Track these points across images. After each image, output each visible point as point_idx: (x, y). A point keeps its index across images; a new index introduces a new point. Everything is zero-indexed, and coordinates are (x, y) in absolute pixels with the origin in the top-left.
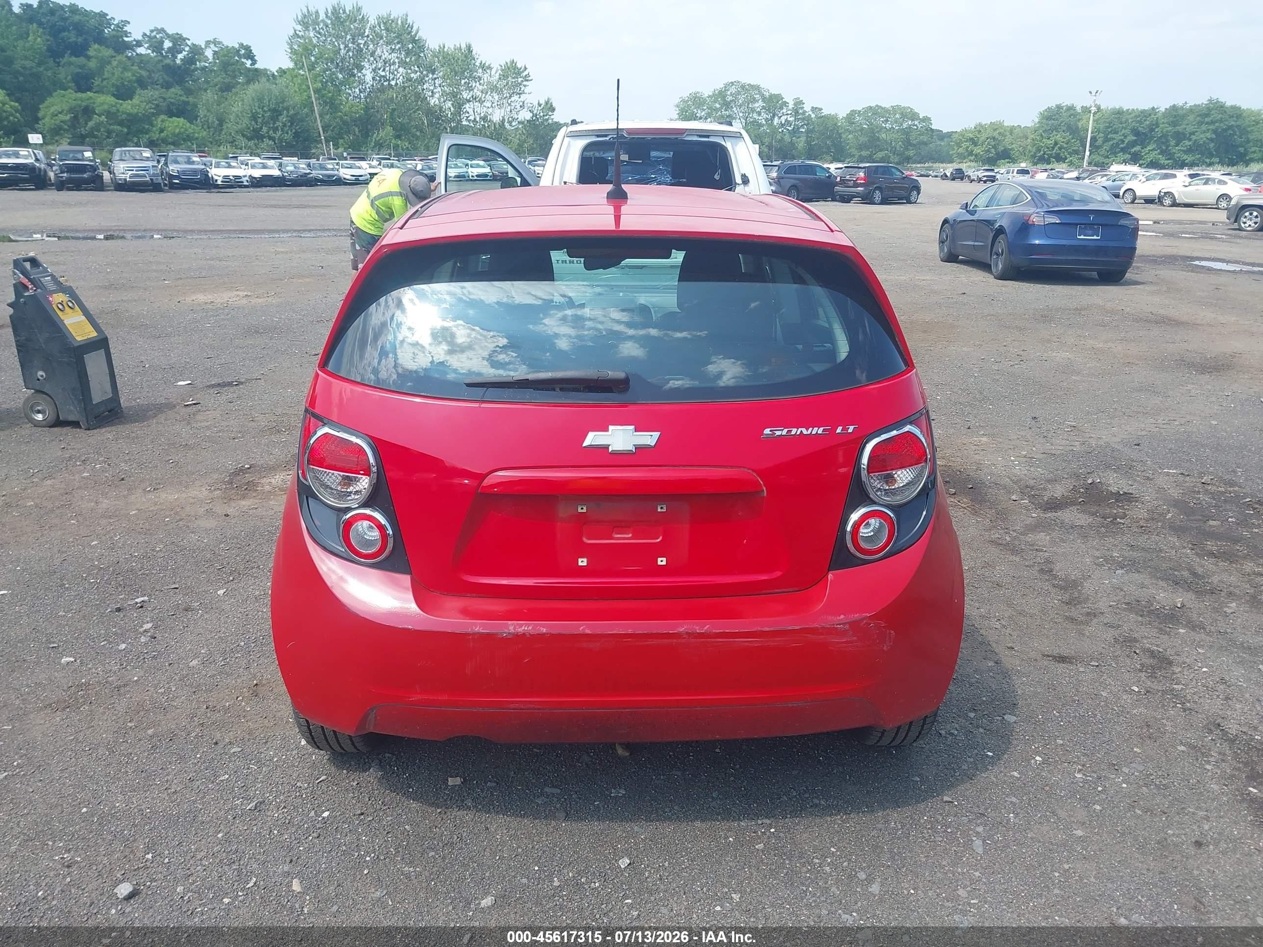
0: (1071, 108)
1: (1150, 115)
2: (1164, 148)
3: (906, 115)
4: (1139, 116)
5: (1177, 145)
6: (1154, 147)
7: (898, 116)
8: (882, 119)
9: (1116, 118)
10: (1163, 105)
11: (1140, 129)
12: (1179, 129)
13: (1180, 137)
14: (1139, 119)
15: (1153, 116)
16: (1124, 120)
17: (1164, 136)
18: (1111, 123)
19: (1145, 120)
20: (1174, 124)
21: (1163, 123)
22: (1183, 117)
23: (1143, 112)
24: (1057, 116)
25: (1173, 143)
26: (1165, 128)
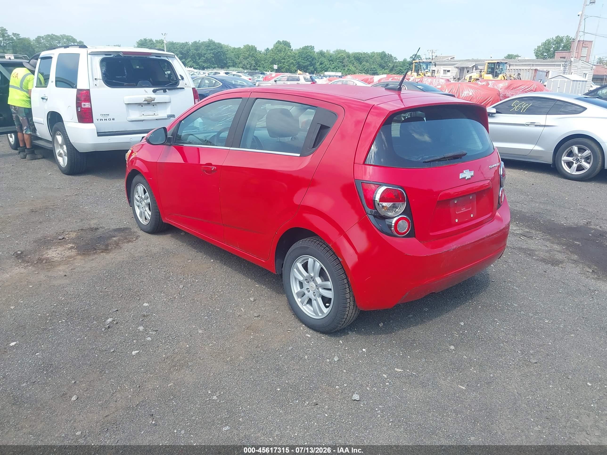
0: (151, 40)
1: (186, 45)
2: (194, 60)
3: (70, 40)
4: (182, 46)
5: (199, 59)
6: (190, 59)
7: (65, 40)
8: (57, 42)
9: (171, 46)
10: (190, 42)
11: (183, 51)
12: (199, 52)
13: (200, 56)
14: (182, 47)
15: (187, 46)
16: (175, 47)
17: (194, 55)
18: (170, 48)
19: (184, 48)
20: (197, 50)
21: (192, 49)
22: (200, 47)
23: (183, 44)
24: (145, 44)
25: (198, 58)
26: (193, 51)
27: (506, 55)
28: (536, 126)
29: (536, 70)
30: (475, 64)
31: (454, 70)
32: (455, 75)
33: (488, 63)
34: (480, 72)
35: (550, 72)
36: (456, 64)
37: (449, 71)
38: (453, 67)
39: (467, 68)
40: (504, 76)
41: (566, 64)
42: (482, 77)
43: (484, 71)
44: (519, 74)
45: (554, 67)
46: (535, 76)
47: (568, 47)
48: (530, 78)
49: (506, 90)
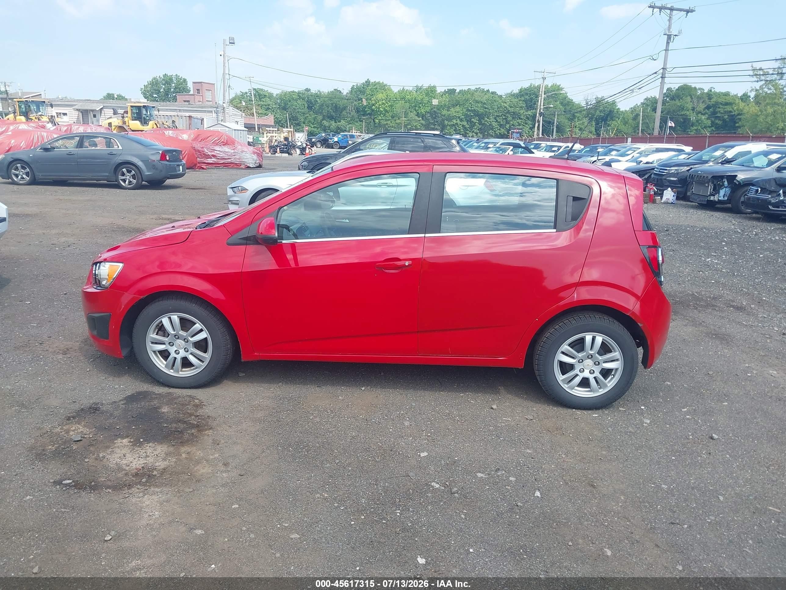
27: (105, 94)
28: (389, 186)
29: (190, 117)
30: (102, 106)
31: (74, 113)
32: (76, 120)
33: (131, 106)
34: (122, 117)
35: (205, 120)
36: (75, 105)
37: (65, 114)
38: (71, 108)
39: (93, 111)
40: (156, 124)
41: (218, 111)
42: (127, 124)
43: (127, 117)
44: (173, 122)
45: (206, 114)
46: (190, 124)
47: (180, 88)
48: (184, 126)
49: (194, 142)
